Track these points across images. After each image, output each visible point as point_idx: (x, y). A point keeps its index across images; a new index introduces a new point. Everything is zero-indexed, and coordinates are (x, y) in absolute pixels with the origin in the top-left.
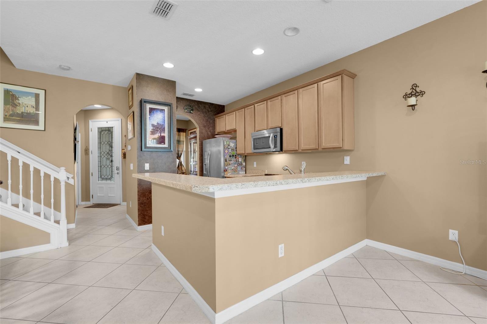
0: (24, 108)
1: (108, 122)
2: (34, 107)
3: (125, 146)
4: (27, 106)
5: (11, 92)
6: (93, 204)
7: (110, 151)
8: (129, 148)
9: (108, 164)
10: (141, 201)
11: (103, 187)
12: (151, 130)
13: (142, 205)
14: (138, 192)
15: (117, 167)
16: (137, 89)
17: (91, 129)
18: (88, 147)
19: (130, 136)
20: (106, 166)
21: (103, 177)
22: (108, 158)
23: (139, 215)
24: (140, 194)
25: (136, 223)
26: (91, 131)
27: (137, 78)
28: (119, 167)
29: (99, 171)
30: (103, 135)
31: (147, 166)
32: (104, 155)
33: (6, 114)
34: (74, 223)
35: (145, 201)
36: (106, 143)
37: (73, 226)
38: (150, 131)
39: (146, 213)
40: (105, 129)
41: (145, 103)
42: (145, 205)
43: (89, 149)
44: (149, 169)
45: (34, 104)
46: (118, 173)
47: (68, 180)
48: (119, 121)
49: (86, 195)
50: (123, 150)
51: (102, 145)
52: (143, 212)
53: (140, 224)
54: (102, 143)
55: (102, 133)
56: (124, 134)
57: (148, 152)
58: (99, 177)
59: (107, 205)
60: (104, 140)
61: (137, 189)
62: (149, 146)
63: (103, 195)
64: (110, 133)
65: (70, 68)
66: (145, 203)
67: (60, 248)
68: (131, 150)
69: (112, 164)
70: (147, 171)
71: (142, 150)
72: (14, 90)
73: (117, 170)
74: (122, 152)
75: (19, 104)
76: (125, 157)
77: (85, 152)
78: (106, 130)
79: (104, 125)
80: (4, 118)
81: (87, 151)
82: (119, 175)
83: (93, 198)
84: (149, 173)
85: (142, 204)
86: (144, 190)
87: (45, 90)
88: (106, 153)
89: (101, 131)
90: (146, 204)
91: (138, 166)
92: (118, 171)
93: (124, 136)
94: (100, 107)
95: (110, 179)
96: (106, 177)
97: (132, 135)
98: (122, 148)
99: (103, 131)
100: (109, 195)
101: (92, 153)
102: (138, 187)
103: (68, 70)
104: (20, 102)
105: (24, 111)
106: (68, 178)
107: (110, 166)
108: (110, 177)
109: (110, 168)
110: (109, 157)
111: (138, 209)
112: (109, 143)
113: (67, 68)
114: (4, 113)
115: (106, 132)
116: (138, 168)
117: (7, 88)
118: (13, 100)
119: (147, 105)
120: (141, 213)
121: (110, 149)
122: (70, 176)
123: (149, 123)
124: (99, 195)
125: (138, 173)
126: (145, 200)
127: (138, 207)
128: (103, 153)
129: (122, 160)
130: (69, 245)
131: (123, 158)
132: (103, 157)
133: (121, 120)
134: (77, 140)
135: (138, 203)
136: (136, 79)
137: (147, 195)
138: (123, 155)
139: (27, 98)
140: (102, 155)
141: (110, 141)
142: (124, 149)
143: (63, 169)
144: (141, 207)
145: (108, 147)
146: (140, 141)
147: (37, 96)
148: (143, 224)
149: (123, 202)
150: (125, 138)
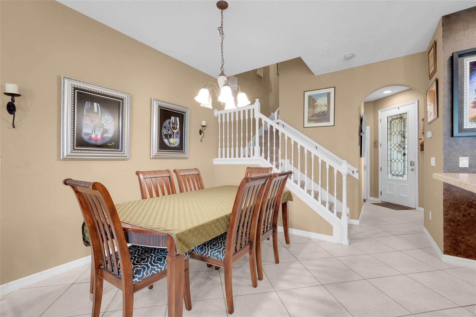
0: (320, 108)
1: (400, 108)
2: (326, 105)
3: (423, 133)
4: (322, 106)
5: (312, 97)
6: (382, 201)
7: (402, 142)
8: (429, 134)
9: (399, 158)
10: (449, 216)
11: (393, 184)
12: (474, 100)
13: (452, 224)
14: (444, 201)
15: (411, 162)
16: (443, 41)
17: (380, 119)
18: (377, 139)
19: (431, 117)
20: (397, 161)
21: (393, 172)
22: (399, 151)
23: (445, 236)
24: (449, 205)
25: (440, 249)
26: (381, 121)
27: (444, 24)
28: (414, 162)
29: (389, 165)
30: (393, 124)
31: (464, 162)
32: (395, 147)
33: (309, 116)
34: (358, 220)
35: (458, 218)
36: (398, 133)
37: (356, 222)
38: (472, 101)
39: (459, 238)
40: (396, 117)
41: (461, 57)
42: (458, 225)
43: (378, 142)
44: (468, 166)
45: (326, 103)
46: (412, 170)
47: (353, 174)
48: (415, 103)
49: (375, 191)
50: (420, 140)
51: (392, 136)
52: (454, 235)
53: (446, 252)
54: (393, 134)
55: (393, 122)
56: (422, 117)
57: (465, 138)
58: (389, 172)
59: (397, 206)
60: (395, 130)
61: (443, 196)
62: (468, 127)
63: (393, 194)
64: (402, 120)
65: (353, 55)
66: (458, 221)
67: (341, 244)
68: (431, 137)
69: (404, 158)
70: (464, 170)
71: (454, 135)
72: (314, 95)
73: (411, 165)
74: (419, 143)
75: (317, 105)
76: (423, 149)
77: (374, 145)
78: (397, 119)
79: (395, 112)
80: (308, 119)
81: (376, 144)
82: (414, 171)
83: (381, 195)
84: (467, 173)
85: (453, 222)
86: (457, 200)
87: (335, 87)
88: (397, 145)
89: (391, 120)
90: (460, 223)
91: (444, 161)
92: (413, 167)
93: (421, 120)
94: (391, 92)
95: (402, 176)
96: (397, 173)
97: (435, 115)
98: (419, 137)
99: (393, 120)
100: (401, 195)
101: (381, 146)
102: (444, 192)
103: (352, 57)
104: (317, 104)
105: (320, 111)
106: (353, 172)
107: (402, 161)
108: (401, 173)
109: (403, 163)
110: (401, 149)
111: (444, 228)
112: (401, 133)
113: (351, 55)
114: (308, 115)
115: (397, 121)
116: (445, 165)
117: (310, 94)
118: (313, 103)
119: (465, 59)
120: (451, 236)
121: (403, 140)
122: (355, 170)
123: (470, 89)
124: (388, 193)
125: (444, 172)
126: (459, 216)
127: (444, 225)
128: (393, 145)
129: (419, 153)
130: (349, 245)
131: (420, 150)
132: (393, 149)
133: (418, 101)
134: (363, 132)
135: (444, 218)
136: (443, 26)
137: (464, 208)
138: (420, 146)
139: (322, 98)
140: (392, 147)
141: (403, 130)
142: (422, 139)
143: (344, 162)
144: (450, 225)
145: (400, 138)
146: (450, 122)
147: (329, 94)
148: (454, 253)
149: (419, 206)
150: (423, 122)
